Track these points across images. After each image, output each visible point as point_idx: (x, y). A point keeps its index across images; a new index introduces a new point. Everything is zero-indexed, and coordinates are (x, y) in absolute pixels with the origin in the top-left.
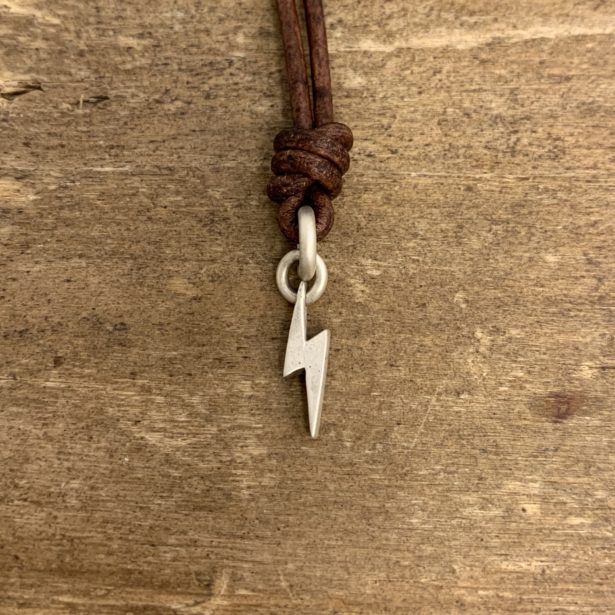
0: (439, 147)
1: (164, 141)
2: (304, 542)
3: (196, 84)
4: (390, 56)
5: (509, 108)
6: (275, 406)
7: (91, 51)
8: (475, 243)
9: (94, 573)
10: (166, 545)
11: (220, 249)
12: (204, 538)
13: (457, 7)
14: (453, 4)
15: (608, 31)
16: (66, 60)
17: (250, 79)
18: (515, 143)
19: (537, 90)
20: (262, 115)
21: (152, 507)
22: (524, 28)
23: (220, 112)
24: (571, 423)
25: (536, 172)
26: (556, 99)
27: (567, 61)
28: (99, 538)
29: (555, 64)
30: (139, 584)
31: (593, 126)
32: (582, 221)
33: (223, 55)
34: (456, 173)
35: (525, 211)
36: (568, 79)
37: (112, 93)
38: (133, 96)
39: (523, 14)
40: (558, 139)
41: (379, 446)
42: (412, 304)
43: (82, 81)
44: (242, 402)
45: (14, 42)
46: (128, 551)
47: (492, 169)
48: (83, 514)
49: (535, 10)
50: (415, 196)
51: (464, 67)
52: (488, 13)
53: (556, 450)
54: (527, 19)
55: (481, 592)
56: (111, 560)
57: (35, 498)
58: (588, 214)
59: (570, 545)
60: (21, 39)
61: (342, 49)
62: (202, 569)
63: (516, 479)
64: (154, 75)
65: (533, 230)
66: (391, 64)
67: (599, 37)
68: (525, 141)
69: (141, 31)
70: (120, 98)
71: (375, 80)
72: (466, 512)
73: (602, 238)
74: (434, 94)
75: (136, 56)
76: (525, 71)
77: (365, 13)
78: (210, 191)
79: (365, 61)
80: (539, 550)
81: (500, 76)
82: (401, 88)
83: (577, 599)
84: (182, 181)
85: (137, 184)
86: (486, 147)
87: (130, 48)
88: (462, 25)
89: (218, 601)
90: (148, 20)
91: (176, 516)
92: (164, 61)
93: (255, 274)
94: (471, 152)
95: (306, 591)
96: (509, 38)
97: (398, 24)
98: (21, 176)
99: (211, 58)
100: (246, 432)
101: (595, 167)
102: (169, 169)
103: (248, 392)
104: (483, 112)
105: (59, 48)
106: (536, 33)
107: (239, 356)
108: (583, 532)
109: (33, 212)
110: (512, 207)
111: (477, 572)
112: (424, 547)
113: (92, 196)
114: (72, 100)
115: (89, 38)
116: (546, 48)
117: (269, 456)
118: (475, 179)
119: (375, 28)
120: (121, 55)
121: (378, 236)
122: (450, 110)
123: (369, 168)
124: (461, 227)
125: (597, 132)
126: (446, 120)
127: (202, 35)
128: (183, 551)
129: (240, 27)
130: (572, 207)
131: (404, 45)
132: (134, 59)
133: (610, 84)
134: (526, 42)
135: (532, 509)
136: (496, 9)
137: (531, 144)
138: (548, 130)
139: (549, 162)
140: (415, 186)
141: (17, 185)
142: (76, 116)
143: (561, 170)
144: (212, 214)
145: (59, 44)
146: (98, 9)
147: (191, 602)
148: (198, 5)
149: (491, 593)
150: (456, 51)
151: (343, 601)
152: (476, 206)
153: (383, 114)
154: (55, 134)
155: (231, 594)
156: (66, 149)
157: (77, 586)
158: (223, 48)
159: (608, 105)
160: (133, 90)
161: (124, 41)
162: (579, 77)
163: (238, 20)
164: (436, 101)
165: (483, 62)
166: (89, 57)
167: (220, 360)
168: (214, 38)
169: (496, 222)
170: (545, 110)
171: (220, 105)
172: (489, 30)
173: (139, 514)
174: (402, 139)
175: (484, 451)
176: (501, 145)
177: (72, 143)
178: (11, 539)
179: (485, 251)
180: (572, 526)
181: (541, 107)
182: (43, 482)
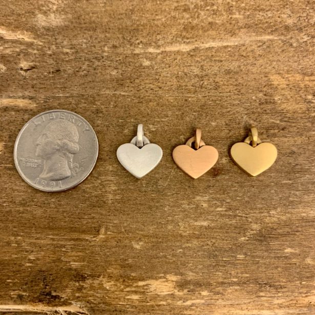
0: (176, 86)
1: (80, 85)
2: (130, 216)
3: (91, 65)
4: (159, 54)
5: (201, 72)
6: (120, 173)
7: (54, 54)
8: (188, 119)
9: (60, 228)
10: (84, 219)
11: (100, 122)
12: (97, 216)
13: (183, 36)
14: (181, 35)
15: (236, 44)
16: (45, 58)
17: (109, 62)
18: (202, 84)
19: (210, 65)
20: (114, 75)
21: (79, 206)
22: (206, 43)
23: (99, 74)
24: (218, 178)
25: (209, 94)
26: (217, 68)
27: (221, 55)
28: (61, 217)
29: (217, 56)
30: (75, 231)
31: (230, 78)
32: (224, 111)
33: (100, 54)
34: (181, 95)
35: (205, 108)
36: (221, 61)
37: (62, 69)
38: (69, 69)
39: (206, 38)
40: (217, 82)
41: (155, 186)
42: (166, 140)
43: (51, 65)
44: (109, 172)
45: (27, 51)
46: (71, 221)
47: (194, 93)
48: (56, 210)
49: (210, 37)
50: (167, 103)
51: (185, 58)
52: (193, 38)
53: (213, 186)
54: (207, 40)
55: (188, 232)
56: (65, 224)
57: (40, 205)
58: (227, 108)
59: (218, 217)
60: (29, 50)
61: (142, 51)
62: (96, 226)
63: (200, 196)
64: (76, 62)
65: (208, 114)
66: (159, 57)
67: (233, 46)
68: (206, 83)
69: (71, 47)
70: (65, 70)
71: (154, 63)
72: (183, 206)
73: (231, 116)
74: (175, 67)
75: (70, 55)
76: (206, 59)
77: (150, 39)
78: (96, 103)
79: (150, 56)
80: (207, 219)
81: (197, 61)
82: (163, 65)
83: (220, 234)
84: (86, 99)
85: (71, 100)
86: (192, 86)
87: (67, 53)
88: (184, 42)
89: (101, 236)
90: (73, 43)
91: (88, 209)
92: (79, 57)
93: (112, 131)
94: (187, 87)
95: (131, 232)
96: (201, 47)
97: (162, 43)
98: (31, 98)
99: (96, 55)
100: (111, 182)
101: (230, 92)
102: (83, 95)
103: (111, 169)
104: (191, 73)
105: (42, 53)
106: (211, 45)
107: (107, 158)
108: (222, 213)
109: (36, 110)
110: (201, 106)
111: (187, 226)
112: (169, 218)
113: (56, 104)
114: (48, 71)
115: (53, 50)
116: (214, 50)
117: (118, 189)
118: (188, 97)
119: (153, 44)
120: (64, 55)
121: (155, 117)
122: (180, 73)
123: (151, 93)
124: (183, 114)
125: (231, 80)
126: (178, 76)
127: (93, 48)
128: (90, 220)
129: (106, 45)
130: (221, 106)
131: (164, 50)
132: (69, 57)
133: (236, 63)
134: (207, 48)
135: (205, 205)
136: (196, 37)
137: (208, 84)
138: (214, 79)
139: (213, 91)
140: (168, 100)
141: (30, 101)
142: (50, 77)
143: (218, 93)
144: (97, 110)
145: (43, 52)
146: (56, 39)
147: (92, 237)
148: (91, 37)
149: (191, 232)
150: (182, 52)
151: (142, 235)
152: (188, 106)
153: (157, 75)
154: (42, 84)
155: (106, 234)
156: (46, 89)
157: (55, 232)
158: (100, 52)
159: (235, 70)
160: (69, 67)
161: (65, 50)
162: (225, 60)
163: (105, 42)
164: (175, 70)
165: (192, 56)
166: (53, 56)
167: (101, 159)
168: (97, 49)
169: (195, 112)
170: (213, 73)
171: (100, 72)
172: (194, 44)
173: (75, 209)
174: (163, 83)
175: (189, 187)
176: (197, 85)
177: (49, 86)
178: (32, 218)
179: (191, 122)
180: (218, 211)
181: (212, 71)
182: (42, 200)
